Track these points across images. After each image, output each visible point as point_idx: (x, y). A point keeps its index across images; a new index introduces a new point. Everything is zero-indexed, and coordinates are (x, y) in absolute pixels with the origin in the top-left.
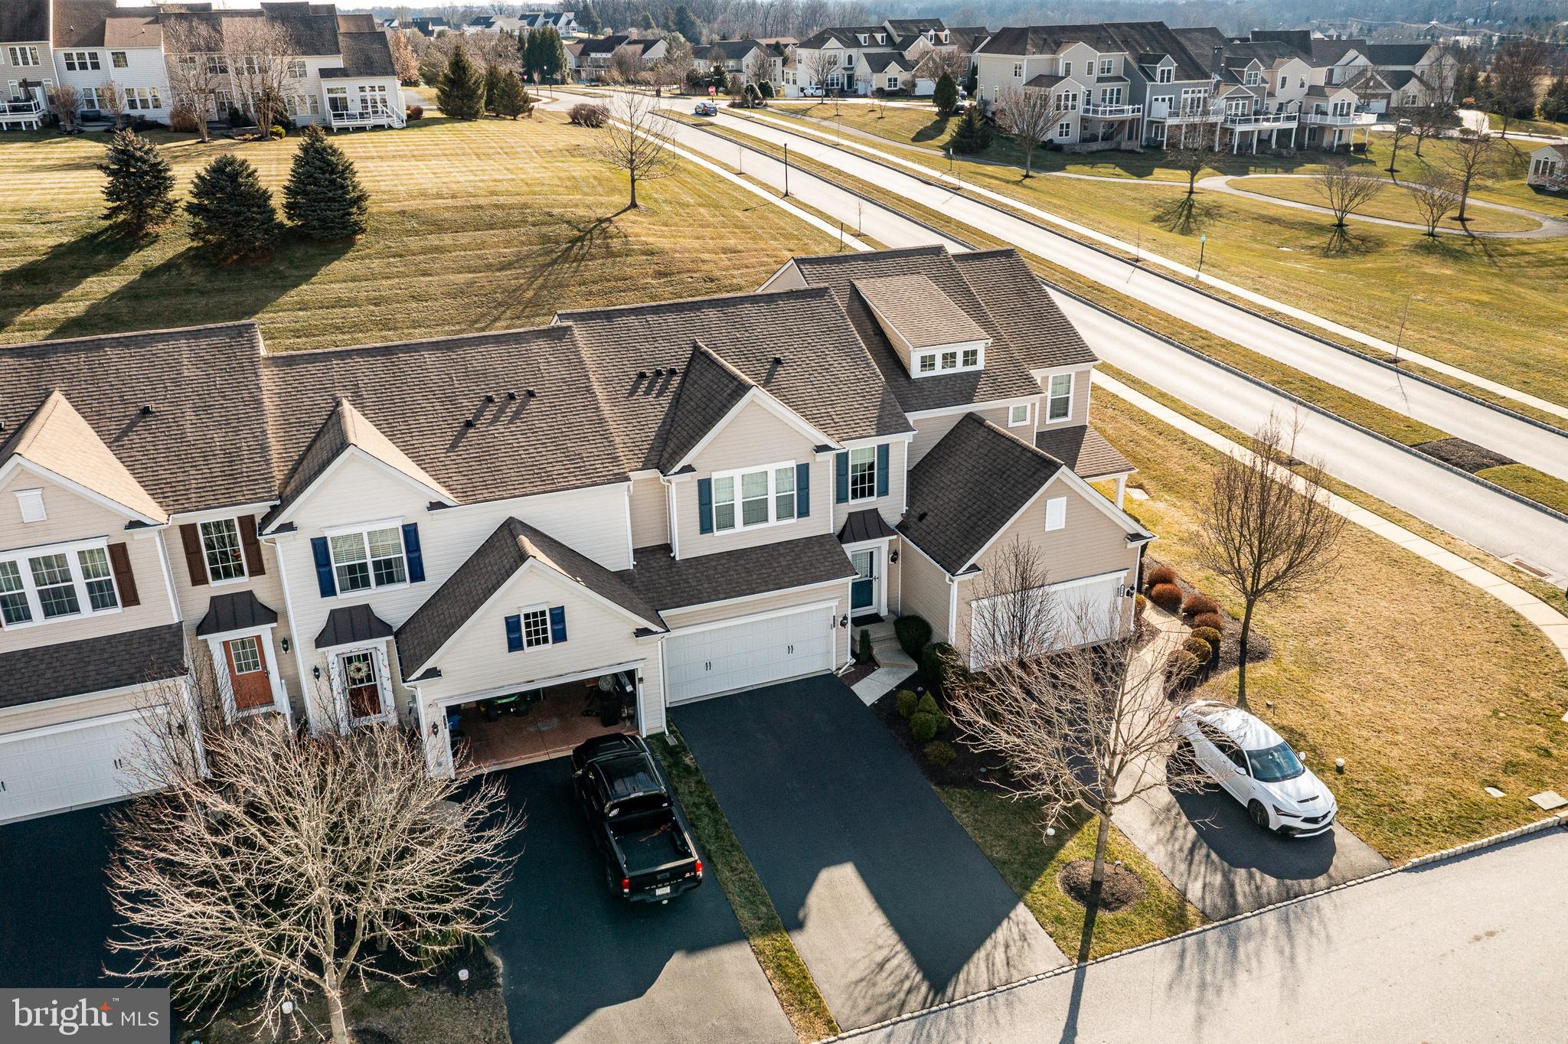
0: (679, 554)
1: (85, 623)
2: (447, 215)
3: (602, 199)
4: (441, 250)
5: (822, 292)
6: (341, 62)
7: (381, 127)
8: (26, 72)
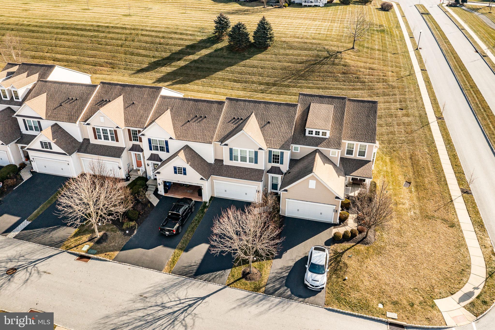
0: (225, 163)
1: (110, 143)
2: (295, 44)
3: (345, 45)
4: (287, 55)
5: (295, 106)
7: (317, 6)
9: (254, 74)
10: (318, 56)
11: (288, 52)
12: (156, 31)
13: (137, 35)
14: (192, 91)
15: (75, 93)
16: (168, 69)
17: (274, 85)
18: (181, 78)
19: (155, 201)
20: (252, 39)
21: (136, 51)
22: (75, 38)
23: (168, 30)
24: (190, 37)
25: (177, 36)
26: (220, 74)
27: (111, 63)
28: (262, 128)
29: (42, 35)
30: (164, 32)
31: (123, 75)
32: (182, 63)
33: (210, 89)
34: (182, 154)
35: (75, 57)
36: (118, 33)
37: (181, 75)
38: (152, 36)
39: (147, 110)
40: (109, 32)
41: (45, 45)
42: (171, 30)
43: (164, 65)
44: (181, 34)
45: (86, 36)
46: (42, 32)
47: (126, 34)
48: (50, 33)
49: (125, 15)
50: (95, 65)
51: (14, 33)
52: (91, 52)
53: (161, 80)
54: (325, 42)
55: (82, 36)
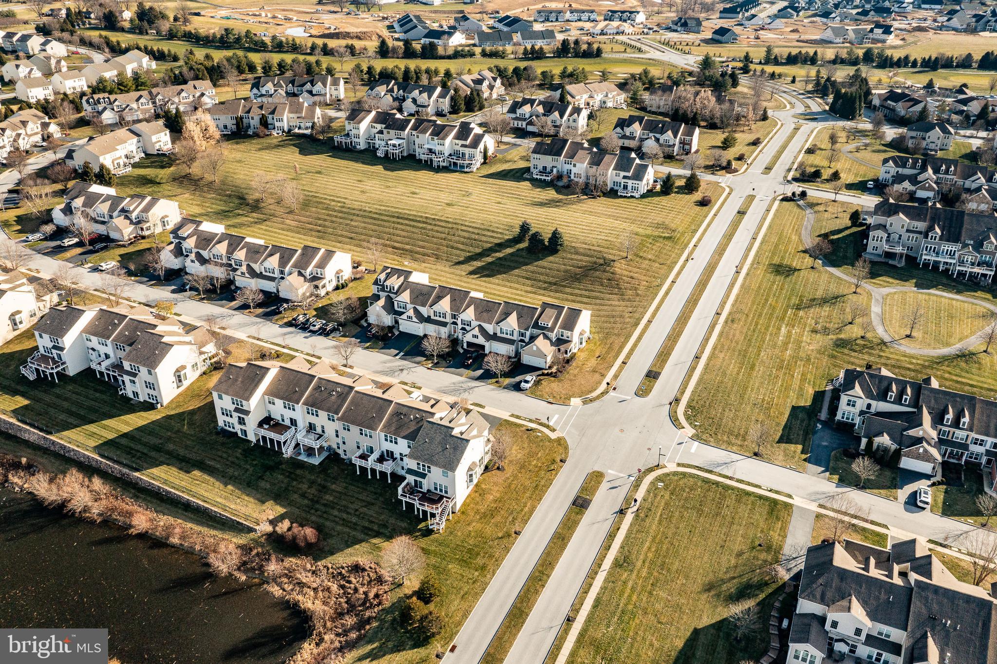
0: (498, 335)
1: (441, 319)
2: (581, 250)
3: (621, 253)
4: (572, 259)
5: (537, 309)
6: (630, 174)
7: (632, 197)
8: (555, 164)
9: (542, 274)
10: (595, 263)
11: (573, 256)
12: (473, 227)
13: (458, 229)
14: (494, 284)
16: (478, 264)
17: (555, 284)
18: (487, 273)
19: (461, 351)
20: (546, 243)
21: (455, 245)
22: (408, 228)
23: (482, 227)
24: (499, 236)
25: (489, 234)
26: (516, 272)
27: (436, 255)
28: (518, 319)
29: (382, 223)
30: (479, 228)
31: (445, 266)
32: (489, 259)
33: (509, 284)
34: (477, 329)
35: (408, 247)
36: (442, 227)
37: (487, 269)
38: (469, 232)
39: (462, 304)
40: (435, 225)
41: (385, 233)
42: (485, 227)
43: (475, 260)
44: (493, 231)
45: (418, 227)
46: (382, 220)
47: (449, 228)
48: (388, 221)
49: (448, 204)
50: (424, 255)
51: (359, 219)
52: (421, 243)
53: (472, 273)
54: (606, 250)
55: (414, 226)
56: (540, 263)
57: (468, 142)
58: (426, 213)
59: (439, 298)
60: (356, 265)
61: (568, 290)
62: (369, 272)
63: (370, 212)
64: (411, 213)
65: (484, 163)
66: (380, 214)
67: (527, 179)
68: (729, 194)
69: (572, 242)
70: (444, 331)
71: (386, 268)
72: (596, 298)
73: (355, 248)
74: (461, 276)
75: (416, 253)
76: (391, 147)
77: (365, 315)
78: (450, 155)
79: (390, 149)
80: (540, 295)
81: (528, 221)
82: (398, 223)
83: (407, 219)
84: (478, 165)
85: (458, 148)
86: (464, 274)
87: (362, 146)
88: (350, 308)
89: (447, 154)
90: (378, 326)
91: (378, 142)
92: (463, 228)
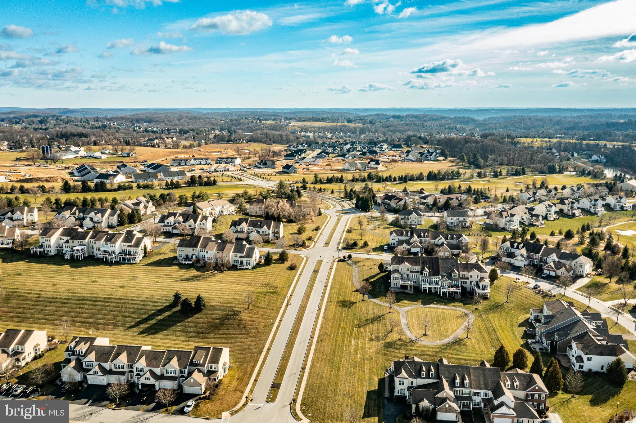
0: (164, 375)
1: (121, 370)
2: (218, 307)
3: (245, 306)
4: (212, 314)
5: (191, 352)
6: (244, 255)
7: (247, 269)
8: (193, 252)
9: (192, 327)
10: (228, 315)
11: (213, 312)
12: (140, 301)
13: (129, 303)
14: (158, 338)
15: (107, 350)
16: (145, 326)
17: (202, 333)
18: (153, 331)
19: (138, 391)
20: (193, 306)
21: (127, 314)
22: (91, 307)
23: (147, 299)
24: (160, 304)
25: (152, 304)
26: (174, 328)
27: (113, 323)
28: (178, 361)
29: (70, 305)
30: (144, 301)
31: (121, 331)
32: (153, 322)
33: (169, 337)
34: (148, 373)
35: (92, 320)
36: (117, 303)
37: (153, 329)
38: (137, 304)
39: (136, 356)
40: (112, 302)
41: (73, 312)
42: (149, 300)
43: (143, 323)
44: (155, 302)
45: (98, 306)
46: (70, 303)
47: (122, 303)
48: (75, 304)
49: (121, 287)
50: (104, 325)
51: (52, 304)
52: (101, 316)
53: (141, 333)
54: (234, 305)
55: (95, 305)
56: (190, 319)
57: (132, 244)
58: (104, 295)
59: (118, 354)
60: (51, 339)
61: (211, 336)
62: (62, 342)
63: (61, 298)
64: (93, 296)
65: (145, 256)
66: (69, 299)
67: (176, 264)
68: (307, 261)
69: (211, 302)
70: (123, 379)
71: (75, 338)
72: (231, 338)
73: (49, 326)
74: (133, 336)
75: (98, 324)
76: (75, 252)
77: (59, 376)
78: (120, 253)
79: (75, 253)
80: (192, 341)
81: (179, 292)
82: (83, 304)
83: (90, 300)
84: (141, 258)
85: (125, 248)
86: (135, 334)
87: (53, 252)
88: (46, 372)
89: (117, 253)
90: (70, 383)
91: (65, 249)
92: (133, 302)
